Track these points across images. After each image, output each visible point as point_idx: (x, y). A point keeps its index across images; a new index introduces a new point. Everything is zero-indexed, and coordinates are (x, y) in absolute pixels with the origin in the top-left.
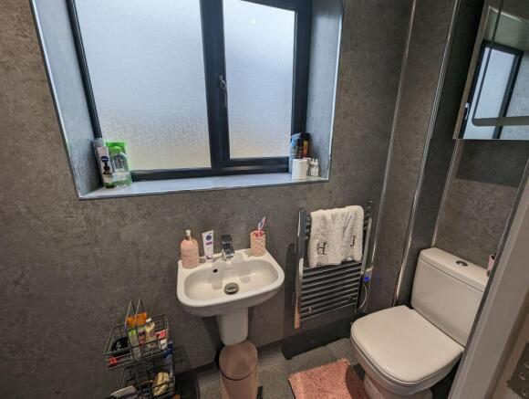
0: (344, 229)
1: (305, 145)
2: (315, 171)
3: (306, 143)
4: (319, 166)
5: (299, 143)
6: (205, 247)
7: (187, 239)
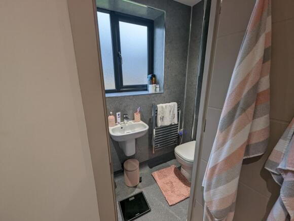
0: (170, 112)
1: (153, 79)
2: (158, 89)
3: (154, 78)
4: (160, 87)
5: (151, 78)
6: (118, 118)
7: (110, 115)
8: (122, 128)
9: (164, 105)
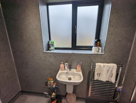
0: (108, 71)
2: (100, 51)
3: (98, 42)
4: (102, 49)
6: (65, 67)
7: (62, 64)
8: (67, 73)
9: (102, 64)
